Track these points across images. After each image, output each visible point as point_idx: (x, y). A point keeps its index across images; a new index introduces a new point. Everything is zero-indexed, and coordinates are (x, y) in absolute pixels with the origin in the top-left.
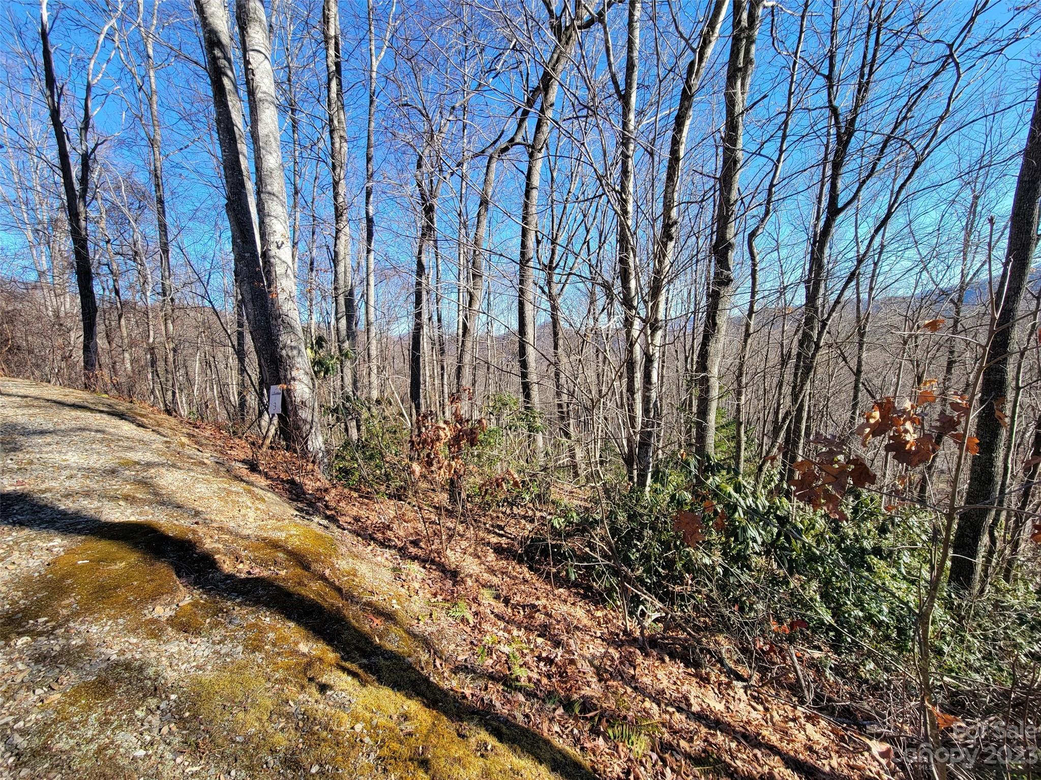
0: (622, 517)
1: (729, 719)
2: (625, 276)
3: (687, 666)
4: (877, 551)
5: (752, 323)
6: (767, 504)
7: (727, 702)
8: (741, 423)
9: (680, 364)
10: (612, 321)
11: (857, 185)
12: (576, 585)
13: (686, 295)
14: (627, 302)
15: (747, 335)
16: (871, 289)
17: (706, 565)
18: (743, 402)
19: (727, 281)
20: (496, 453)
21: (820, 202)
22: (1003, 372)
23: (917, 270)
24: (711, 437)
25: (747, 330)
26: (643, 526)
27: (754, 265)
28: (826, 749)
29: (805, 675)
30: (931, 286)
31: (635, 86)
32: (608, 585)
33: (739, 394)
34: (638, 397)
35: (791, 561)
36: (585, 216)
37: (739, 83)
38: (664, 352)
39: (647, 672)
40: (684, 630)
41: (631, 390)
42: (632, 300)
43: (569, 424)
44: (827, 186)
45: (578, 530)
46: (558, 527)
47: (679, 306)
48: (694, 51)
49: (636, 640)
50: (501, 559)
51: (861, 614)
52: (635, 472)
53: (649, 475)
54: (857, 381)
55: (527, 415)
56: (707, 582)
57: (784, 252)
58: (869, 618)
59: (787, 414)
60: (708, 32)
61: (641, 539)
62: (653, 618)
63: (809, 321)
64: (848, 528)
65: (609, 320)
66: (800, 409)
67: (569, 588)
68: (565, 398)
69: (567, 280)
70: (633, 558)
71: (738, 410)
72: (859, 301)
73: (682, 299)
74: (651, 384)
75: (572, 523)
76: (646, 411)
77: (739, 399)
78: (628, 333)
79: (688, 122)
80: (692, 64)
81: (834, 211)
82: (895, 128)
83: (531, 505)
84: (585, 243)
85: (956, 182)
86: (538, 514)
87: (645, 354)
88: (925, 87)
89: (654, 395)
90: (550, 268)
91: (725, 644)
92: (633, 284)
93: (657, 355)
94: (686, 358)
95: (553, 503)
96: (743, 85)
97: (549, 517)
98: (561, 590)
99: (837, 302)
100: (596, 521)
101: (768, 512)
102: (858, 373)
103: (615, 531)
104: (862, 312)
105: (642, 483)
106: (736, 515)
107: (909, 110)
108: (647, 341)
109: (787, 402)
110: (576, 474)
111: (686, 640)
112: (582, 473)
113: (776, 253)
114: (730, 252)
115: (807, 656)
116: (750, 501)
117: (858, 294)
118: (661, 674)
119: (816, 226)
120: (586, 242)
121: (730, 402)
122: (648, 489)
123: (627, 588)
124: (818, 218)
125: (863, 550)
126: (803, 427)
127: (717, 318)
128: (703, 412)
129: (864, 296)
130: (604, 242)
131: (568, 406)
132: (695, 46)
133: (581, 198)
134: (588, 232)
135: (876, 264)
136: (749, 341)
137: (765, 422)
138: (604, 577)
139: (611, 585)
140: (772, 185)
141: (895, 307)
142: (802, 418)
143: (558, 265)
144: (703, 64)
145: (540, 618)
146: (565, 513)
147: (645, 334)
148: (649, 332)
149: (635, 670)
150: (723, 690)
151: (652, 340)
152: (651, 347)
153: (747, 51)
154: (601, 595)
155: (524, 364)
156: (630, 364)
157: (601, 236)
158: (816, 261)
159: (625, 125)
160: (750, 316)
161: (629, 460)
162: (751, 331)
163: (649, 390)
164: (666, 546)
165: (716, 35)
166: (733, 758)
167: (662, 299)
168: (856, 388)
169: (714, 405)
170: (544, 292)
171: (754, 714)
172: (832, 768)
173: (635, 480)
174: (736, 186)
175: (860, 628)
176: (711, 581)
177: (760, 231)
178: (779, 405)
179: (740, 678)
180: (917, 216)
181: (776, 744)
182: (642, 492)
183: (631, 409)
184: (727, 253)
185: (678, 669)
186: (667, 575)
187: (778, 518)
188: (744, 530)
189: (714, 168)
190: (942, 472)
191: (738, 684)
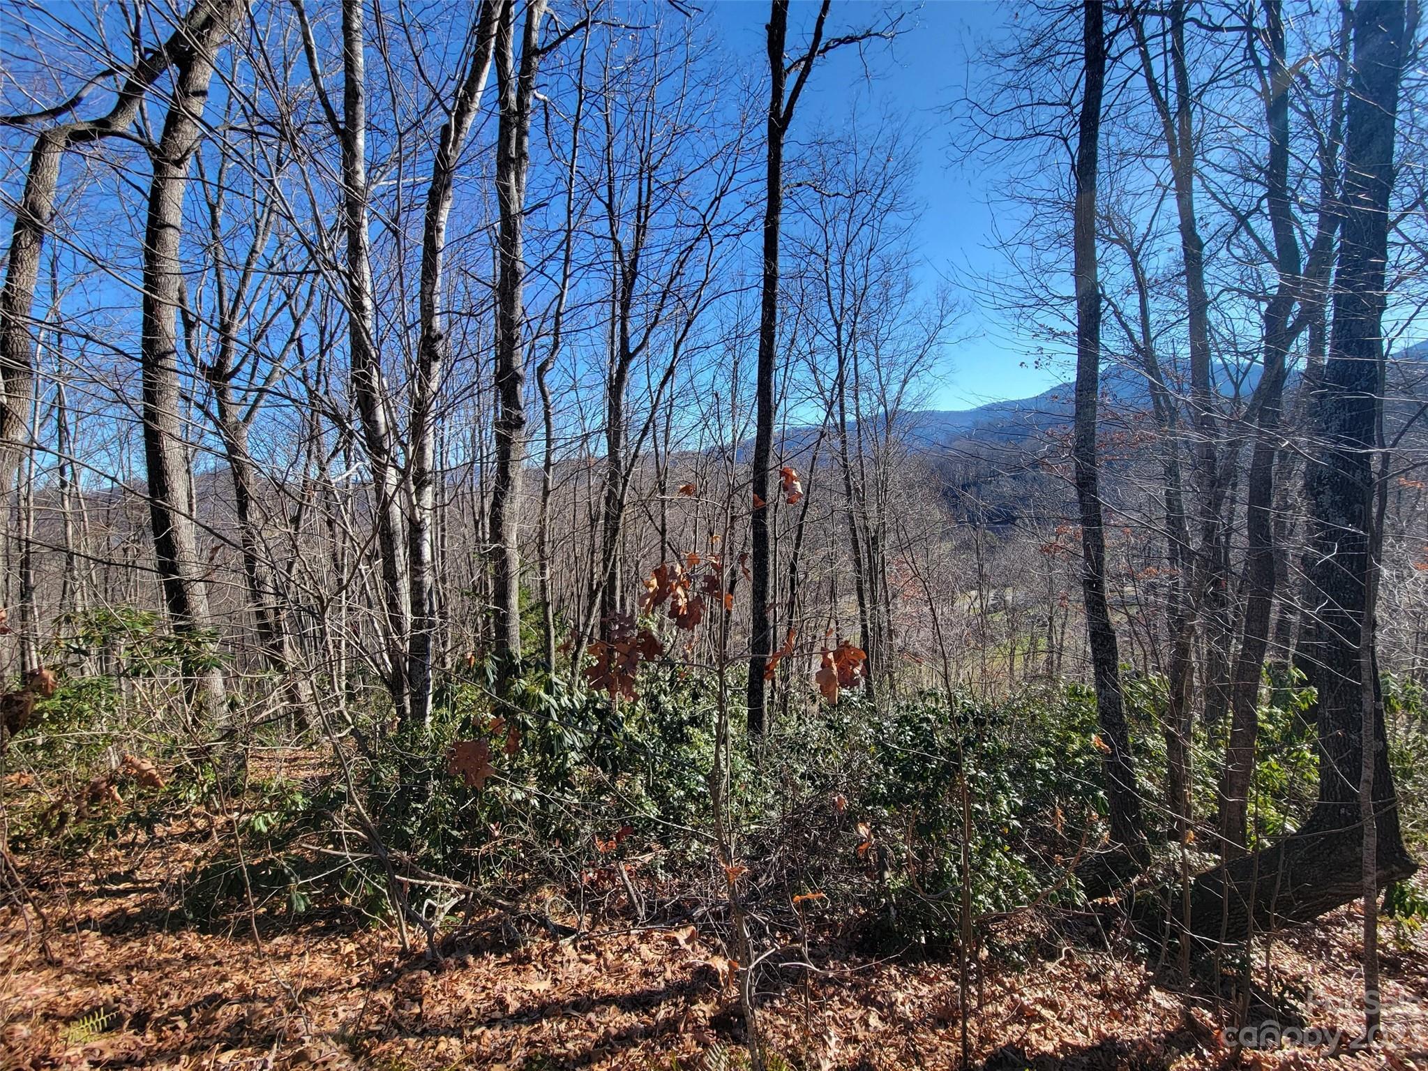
0: (389, 774)
1: (559, 995)
2: (366, 404)
3: (499, 955)
4: (693, 721)
5: (550, 477)
6: (585, 698)
7: (554, 973)
8: (548, 604)
9: (468, 532)
10: (353, 468)
11: (645, 331)
12: (308, 917)
13: (469, 435)
14: (375, 444)
15: (546, 493)
16: (666, 442)
17: (518, 802)
18: (548, 577)
19: (520, 423)
20: (100, 728)
21: (613, 342)
22: (764, 526)
23: (701, 426)
24: (515, 626)
25: (545, 487)
26: (425, 778)
27: (547, 407)
28: (660, 963)
29: (636, 889)
30: (712, 444)
31: (362, 123)
32: (369, 892)
33: (543, 567)
34: (404, 585)
35: (614, 759)
36: (289, 297)
37: (512, 176)
38: (443, 517)
39: (440, 996)
40: (495, 905)
41: (390, 576)
42: (381, 440)
43: (282, 643)
44: (618, 326)
45: (307, 822)
46: (265, 829)
47: (461, 451)
48: (448, 113)
49: (421, 956)
50: (127, 940)
51: (682, 793)
52: (407, 700)
53: (430, 698)
54: (663, 541)
55: (179, 642)
56: (521, 824)
57: (583, 394)
58: (690, 795)
59: (599, 584)
60: (465, 97)
61: (421, 798)
62: (446, 910)
63: (613, 475)
64: (667, 702)
65: (348, 468)
66: (612, 577)
67: (294, 930)
68: (270, 601)
69: (257, 401)
70: (411, 832)
71: (543, 588)
72: (657, 455)
73: (464, 441)
74: (421, 563)
75: (295, 813)
76: (417, 605)
77: (543, 574)
78: (379, 490)
79: (447, 205)
80: (446, 129)
81: (626, 356)
82: (671, 281)
83: (202, 809)
84: (291, 341)
85: (721, 346)
86: (220, 820)
87: (410, 520)
88: (691, 248)
89: (428, 579)
90: (218, 374)
91: (550, 898)
92: (380, 416)
93: (428, 521)
94: (476, 523)
95: (254, 788)
96: (518, 180)
97: (245, 818)
98: (278, 940)
99: (636, 456)
100: (341, 796)
101: (586, 709)
102: (663, 532)
103: (375, 801)
104: (661, 466)
105: (420, 713)
106: (550, 723)
107: (681, 267)
108: (410, 501)
109: (598, 570)
110: (302, 725)
111: (498, 918)
112: (314, 722)
113: (573, 394)
114: (519, 387)
115: (639, 864)
116: (565, 701)
117: (656, 446)
118: (463, 989)
119: (611, 369)
120: (295, 340)
121: (532, 579)
122: (429, 719)
123: (401, 883)
124: (612, 361)
125: (681, 723)
126: (618, 598)
127: (510, 470)
128: (502, 596)
129: (661, 449)
130: (330, 345)
131: (277, 613)
132: (449, 107)
133: (279, 266)
134: (297, 323)
135: (668, 416)
136: (549, 500)
137: (579, 597)
138: (362, 883)
139: (375, 889)
140: (558, 314)
141: (687, 462)
142: (615, 588)
143: (237, 369)
144: (462, 136)
145: (228, 1013)
146: (280, 800)
147: (407, 491)
148: (413, 488)
149: (420, 1005)
150: (548, 961)
151: (419, 500)
152: (417, 510)
153: (520, 143)
154: (358, 913)
155: (167, 547)
156: (387, 537)
157: (322, 332)
158: (615, 410)
159: (349, 177)
160: (547, 468)
161: (394, 684)
162: (550, 487)
163: (420, 573)
164: (461, 795)
165: (476, 105)
166: (562, 1043)
167: (430, 442)
168: (663, 548)
169: (515, 584)
170: (208, 414)
171: (587, 969)
172: (667, 981)
173: (408, 711)
174: (519, 304)
175: (684, 809)
176: (524, 820)
177: (550, 366)
178: (592, 575)
179: (567, 932)
180: (696, 373)
181: (612, 991)
182: (421, 726)
183: (393, 605)
184: (515, 388)
185: (485, 967)
186: (466, 836)
187: (596, 711)
188: (560, 738)
189: (492, 273)
190: (737, 624)
191: (565, 942)
